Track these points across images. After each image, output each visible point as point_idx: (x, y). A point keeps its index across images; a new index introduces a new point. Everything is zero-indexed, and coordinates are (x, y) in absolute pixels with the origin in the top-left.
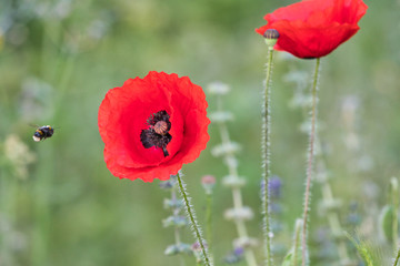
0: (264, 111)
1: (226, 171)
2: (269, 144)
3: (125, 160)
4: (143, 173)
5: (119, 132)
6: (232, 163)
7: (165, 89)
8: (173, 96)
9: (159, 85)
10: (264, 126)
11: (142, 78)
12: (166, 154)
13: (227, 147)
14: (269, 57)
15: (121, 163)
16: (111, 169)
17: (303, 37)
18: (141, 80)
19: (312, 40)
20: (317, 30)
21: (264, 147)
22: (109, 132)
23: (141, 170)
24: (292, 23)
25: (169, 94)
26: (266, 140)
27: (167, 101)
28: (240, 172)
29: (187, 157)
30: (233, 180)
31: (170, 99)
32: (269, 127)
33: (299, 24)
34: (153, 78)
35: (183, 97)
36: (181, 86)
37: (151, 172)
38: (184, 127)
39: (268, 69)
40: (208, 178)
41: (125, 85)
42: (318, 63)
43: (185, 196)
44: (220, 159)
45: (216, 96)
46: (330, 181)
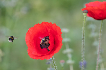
0: (82, 38)
1: (67, 59)
2: (84, 49)
3: (35, 52)
4: (41, 57)
5: (33, 43)
6: (70, 56)
7: (48, 28)
8: (50, 30)
9: (46, 27)
10: (82, 43)
11: (40, 24)
12: (48, 51)
13: (68, 51)
14: (84, 19)
15: (33, 54)
16: (30, 56)
17: (98, 12)
18: (40, 25)
19: (100, 14)
20: (102, 10)
21: (82, 50)
22: (30, 42)
23: (40, 56)
24: (94, 8)
25: (49, 30)
26: (83, 48)
27: (48, 32)
28: (73, 59)
29: (55, 51)
30: (70, 62)
31: (49, 31)
32: (84, 43)
33: (96, 8)
34: (44, 24)
35: (54, 31)
36: (53, 27)
37: (43, 57)
38: (55, 41)
39: (84, 24)
40: (62, 61)
41: (34, 27)
42: (102, 22)
43: (55, 66)
44: (66, 55)
45: (64, 33)
46: (103, 62)
